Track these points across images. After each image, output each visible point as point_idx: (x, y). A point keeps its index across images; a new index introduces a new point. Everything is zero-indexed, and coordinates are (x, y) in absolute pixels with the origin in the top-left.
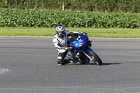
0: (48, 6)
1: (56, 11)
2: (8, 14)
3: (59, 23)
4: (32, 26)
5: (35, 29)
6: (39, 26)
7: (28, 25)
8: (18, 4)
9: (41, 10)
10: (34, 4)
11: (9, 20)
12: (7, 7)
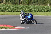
0: (43, 4)
1: (46, 6)
2: (28, 7)
3: (47, 11)
4: (37, 11)
5: (38, 13)
6: (40, 12)
7: (36, 11)
8: (32, 3)
9: (41, 6)
10: (38, 3)
11: (29, 9)
12: (28, 5)
